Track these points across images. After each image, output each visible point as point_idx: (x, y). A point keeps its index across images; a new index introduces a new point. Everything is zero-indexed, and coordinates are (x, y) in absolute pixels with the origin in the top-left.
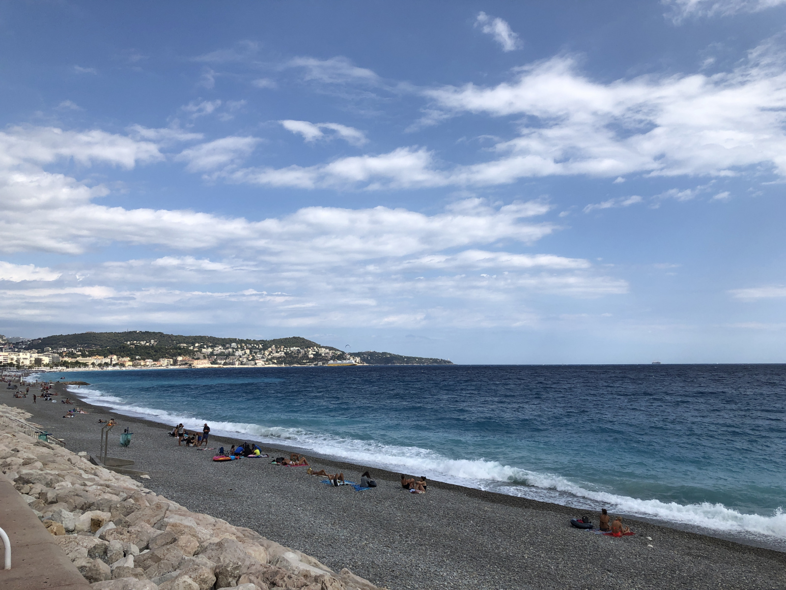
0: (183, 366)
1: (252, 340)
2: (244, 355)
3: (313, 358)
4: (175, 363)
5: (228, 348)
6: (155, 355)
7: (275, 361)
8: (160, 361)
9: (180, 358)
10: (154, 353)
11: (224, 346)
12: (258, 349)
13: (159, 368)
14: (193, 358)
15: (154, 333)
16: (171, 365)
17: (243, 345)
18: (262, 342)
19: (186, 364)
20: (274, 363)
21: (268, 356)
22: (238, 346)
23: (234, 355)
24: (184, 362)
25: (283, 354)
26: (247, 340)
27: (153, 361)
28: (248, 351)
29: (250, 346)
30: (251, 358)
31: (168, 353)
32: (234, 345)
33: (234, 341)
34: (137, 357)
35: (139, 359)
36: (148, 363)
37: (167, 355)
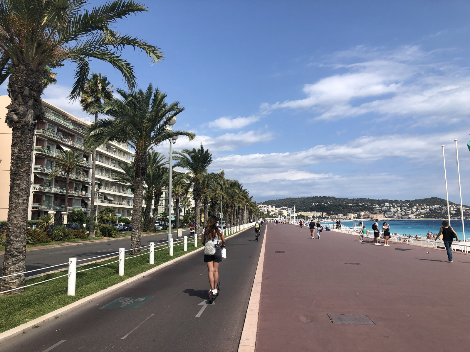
0: (366, 219)
1: (399, 200)
2: (397, 211)
3: (456, 213)
4: (359, 216)
5: (383, 207)
6: (343, 211)
7: (423, 216)
8: (348, 215)
9: (362, 213)
10: (343, 210)
11: (379, 205)
12: (406, 207)
13: (350, 220)
14: (372, 213)
15: (329, 197)
16: (357, 218)
17: (394, 204)
18: (407, 202)
19: (369, 217)
20: (422, 217)
21: (416, 212)
22: (390, 205)
23: (390, 211)
24: (366, 216)
25: (428, 210)
26: (395, 200)
27: (344, 215)
28: (399, 209)
29: (399, 205)
30: (404, 213)
31: (352, 210)
32: (387, 204)
33: (386, 201)
34: (332, 213)
35: (333, 214)
36: (340, 217)
37: (352, 211)
